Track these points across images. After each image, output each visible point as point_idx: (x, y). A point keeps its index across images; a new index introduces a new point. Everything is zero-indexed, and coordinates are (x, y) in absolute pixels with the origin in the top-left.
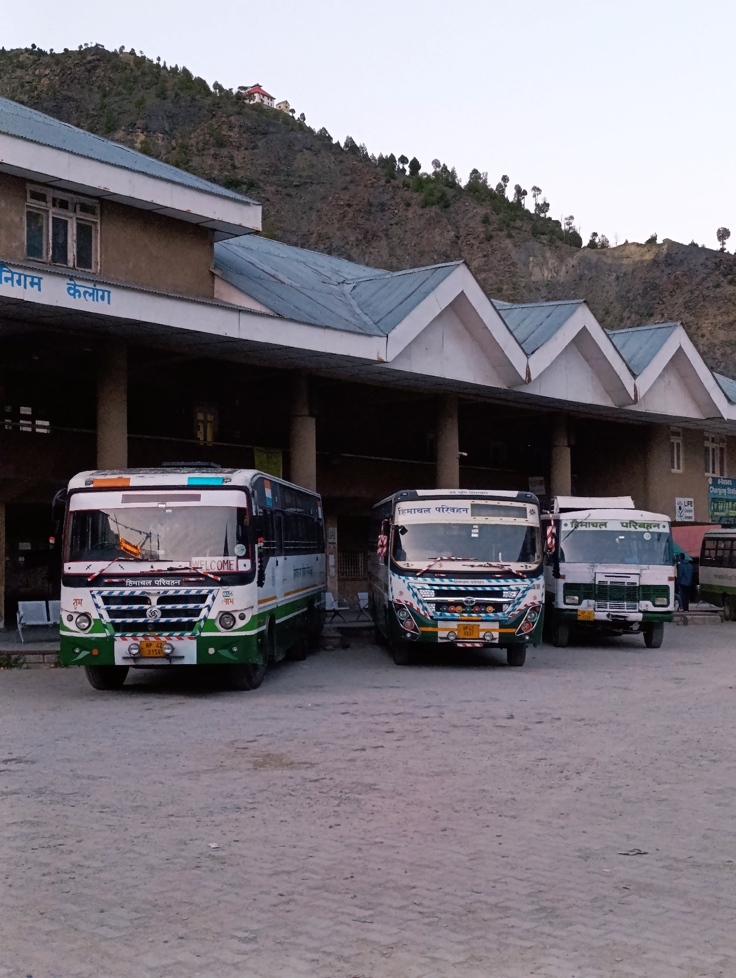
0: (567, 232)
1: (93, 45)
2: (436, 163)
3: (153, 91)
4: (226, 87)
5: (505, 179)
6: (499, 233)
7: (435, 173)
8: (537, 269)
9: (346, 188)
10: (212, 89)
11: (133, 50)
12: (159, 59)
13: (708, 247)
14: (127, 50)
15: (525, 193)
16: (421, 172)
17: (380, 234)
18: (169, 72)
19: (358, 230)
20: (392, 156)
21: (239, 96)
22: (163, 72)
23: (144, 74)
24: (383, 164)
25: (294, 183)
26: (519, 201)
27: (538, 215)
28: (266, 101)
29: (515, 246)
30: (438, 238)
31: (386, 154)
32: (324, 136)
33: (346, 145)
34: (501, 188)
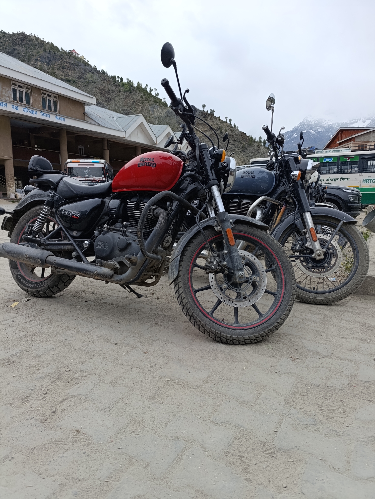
0: (164, 102)
1: (22, 32)
2: (128, 79)
3: (42, 49)
4: (65, 50)
5: (147, 85)
6: (145, 101)
7: (127, 82)
8: (156, 112)
9: (102, 85)
10: (60, 50)
11: (35, 35)
12: (43, 39)
13: (200, 109)
14: (33, 35)
15: (152, 90)
16: (123, 81)
17: (112, 99)
18: (47, 43)
19: (106, 98)
20: (115, 76)
21: (69, 53)
22: (45, 43)
23: (39, 43)
24: (113, 78)
25: (87, 82)
26: (151, 92)
27: (156, 97)
28: (77, 55)
29: (150, 105)
30: (129, 101)
31: (113, 75)
32: (95, 68)
33: (102, 71)
34: (146, 88)
